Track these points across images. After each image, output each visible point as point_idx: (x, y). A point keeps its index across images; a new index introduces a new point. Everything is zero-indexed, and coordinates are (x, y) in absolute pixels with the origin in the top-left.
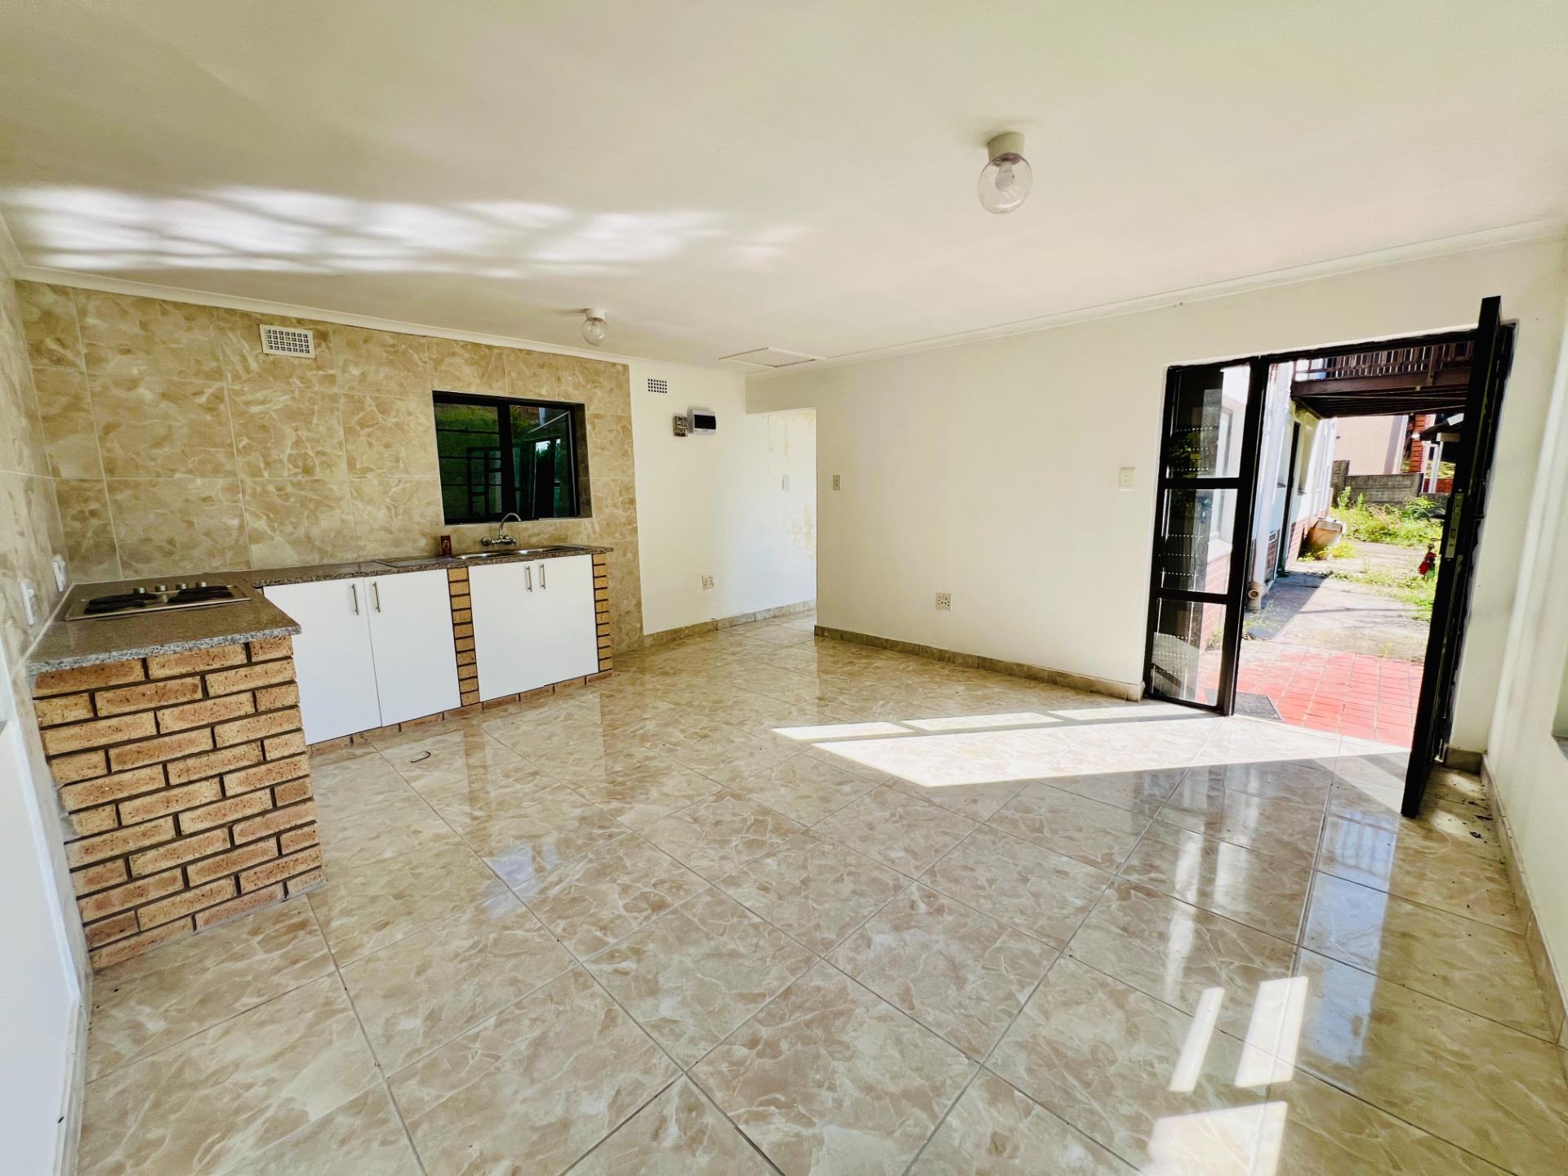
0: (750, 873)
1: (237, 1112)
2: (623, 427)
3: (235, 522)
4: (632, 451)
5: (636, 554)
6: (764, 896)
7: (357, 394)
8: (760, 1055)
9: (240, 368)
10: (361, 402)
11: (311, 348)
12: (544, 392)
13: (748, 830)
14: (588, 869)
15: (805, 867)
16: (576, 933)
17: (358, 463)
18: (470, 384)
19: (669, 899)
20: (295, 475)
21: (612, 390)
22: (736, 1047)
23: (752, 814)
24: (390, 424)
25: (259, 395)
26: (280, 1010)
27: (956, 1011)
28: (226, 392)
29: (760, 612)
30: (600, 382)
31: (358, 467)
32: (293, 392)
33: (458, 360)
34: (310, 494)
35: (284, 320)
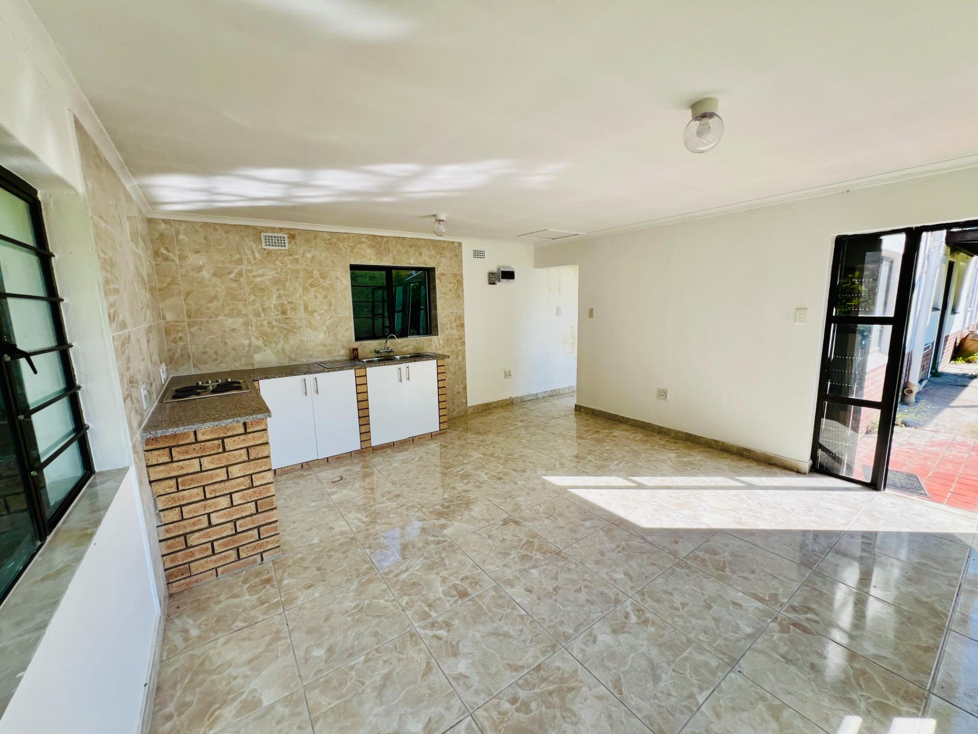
0: (521, 578)
1: (228, 693)
2: (458, 281)
3: (247, 342)
4: (463, 295)
5: (464, 358)
6: (528, 596)
7: (310, 268)
8: (517, 710)
9: (251, 257)
10: (312, 272)
11: (286, 245)
12: (412, 262)
13: (522, 548)
14: (423, 564)
15: (556, 578)
16: (413, 606)
17: (309, 307)
18: (370, 259)
19: (469, 590)
20: (277, 315)
21: (451, 258)
22: (503, 702)
23: (525, 536)
24: (326, 285)
25: (260, 272)
26: (253, 632)
27: (652, 701)
28: (244, 271)
29: (541, 393)
30: (444, 254)
31: (309, 310)
32: (276, 269)
33: (364, 246)
34: (285, 326)
35: (273, 230)
